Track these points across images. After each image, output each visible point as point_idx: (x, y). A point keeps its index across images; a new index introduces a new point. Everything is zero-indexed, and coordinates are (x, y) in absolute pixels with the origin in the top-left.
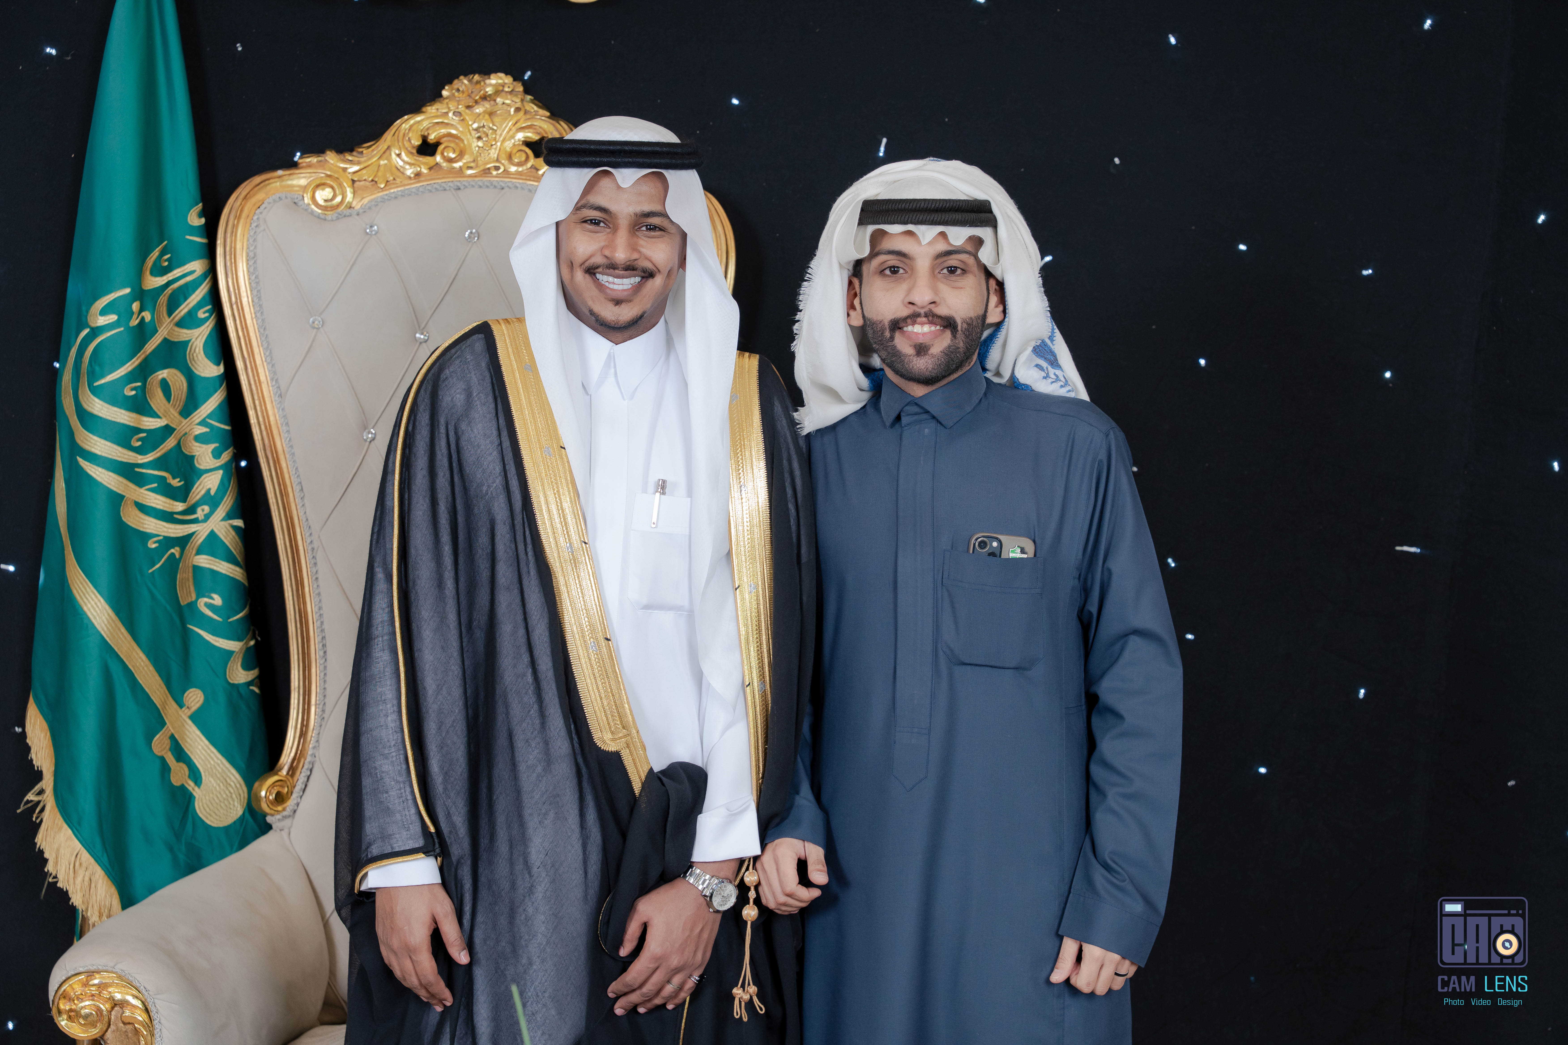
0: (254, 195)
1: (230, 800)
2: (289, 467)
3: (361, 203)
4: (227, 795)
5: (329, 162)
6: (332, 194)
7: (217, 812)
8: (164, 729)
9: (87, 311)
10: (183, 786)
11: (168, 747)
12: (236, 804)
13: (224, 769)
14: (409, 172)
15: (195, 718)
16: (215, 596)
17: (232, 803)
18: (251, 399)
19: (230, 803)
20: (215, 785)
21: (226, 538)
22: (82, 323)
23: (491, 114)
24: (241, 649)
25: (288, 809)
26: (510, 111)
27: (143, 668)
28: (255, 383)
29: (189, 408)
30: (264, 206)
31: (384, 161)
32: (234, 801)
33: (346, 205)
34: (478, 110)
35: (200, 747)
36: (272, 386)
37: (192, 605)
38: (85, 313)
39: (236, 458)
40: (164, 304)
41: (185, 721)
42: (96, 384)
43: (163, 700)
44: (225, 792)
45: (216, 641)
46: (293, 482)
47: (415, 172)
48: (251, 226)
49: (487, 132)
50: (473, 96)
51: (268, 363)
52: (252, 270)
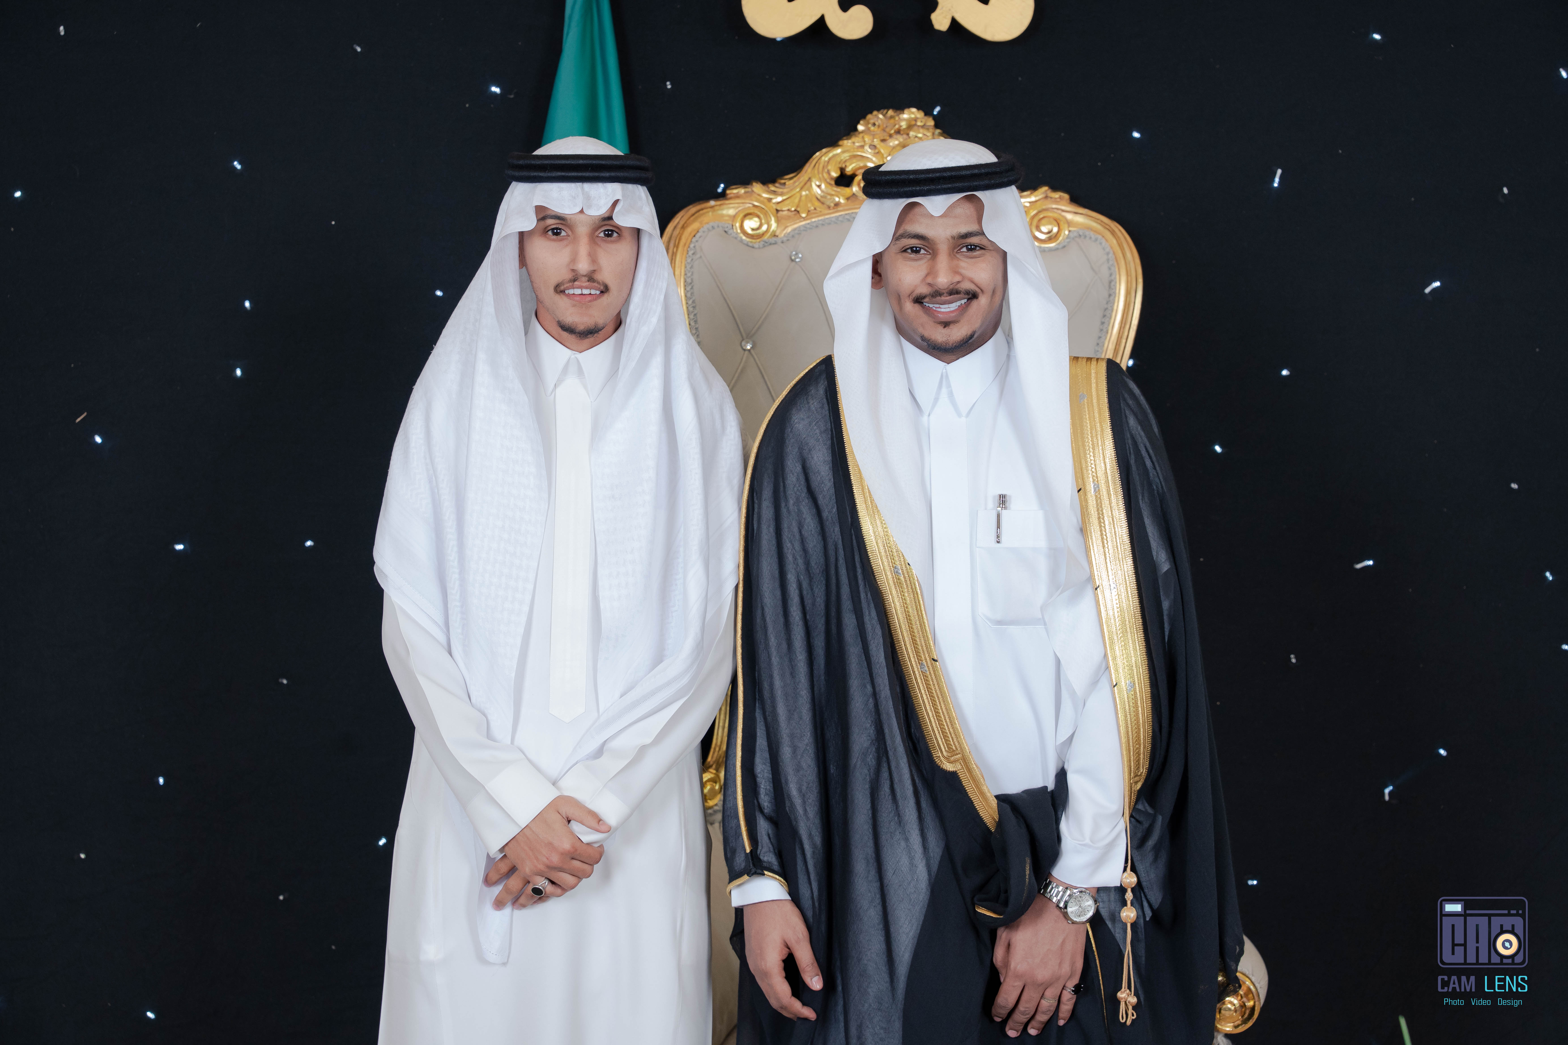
0: (690, 224)
3: (785, 232)
5: (755, 193)
6: (758, 224)
14: (829, 201)
30: (700, 234)
31: (805, 191)
33: (771, 235)
34: (893, 143)
47: (834, 203)
48: (688, 254)
50: (888, 130)
52: (689, 295)
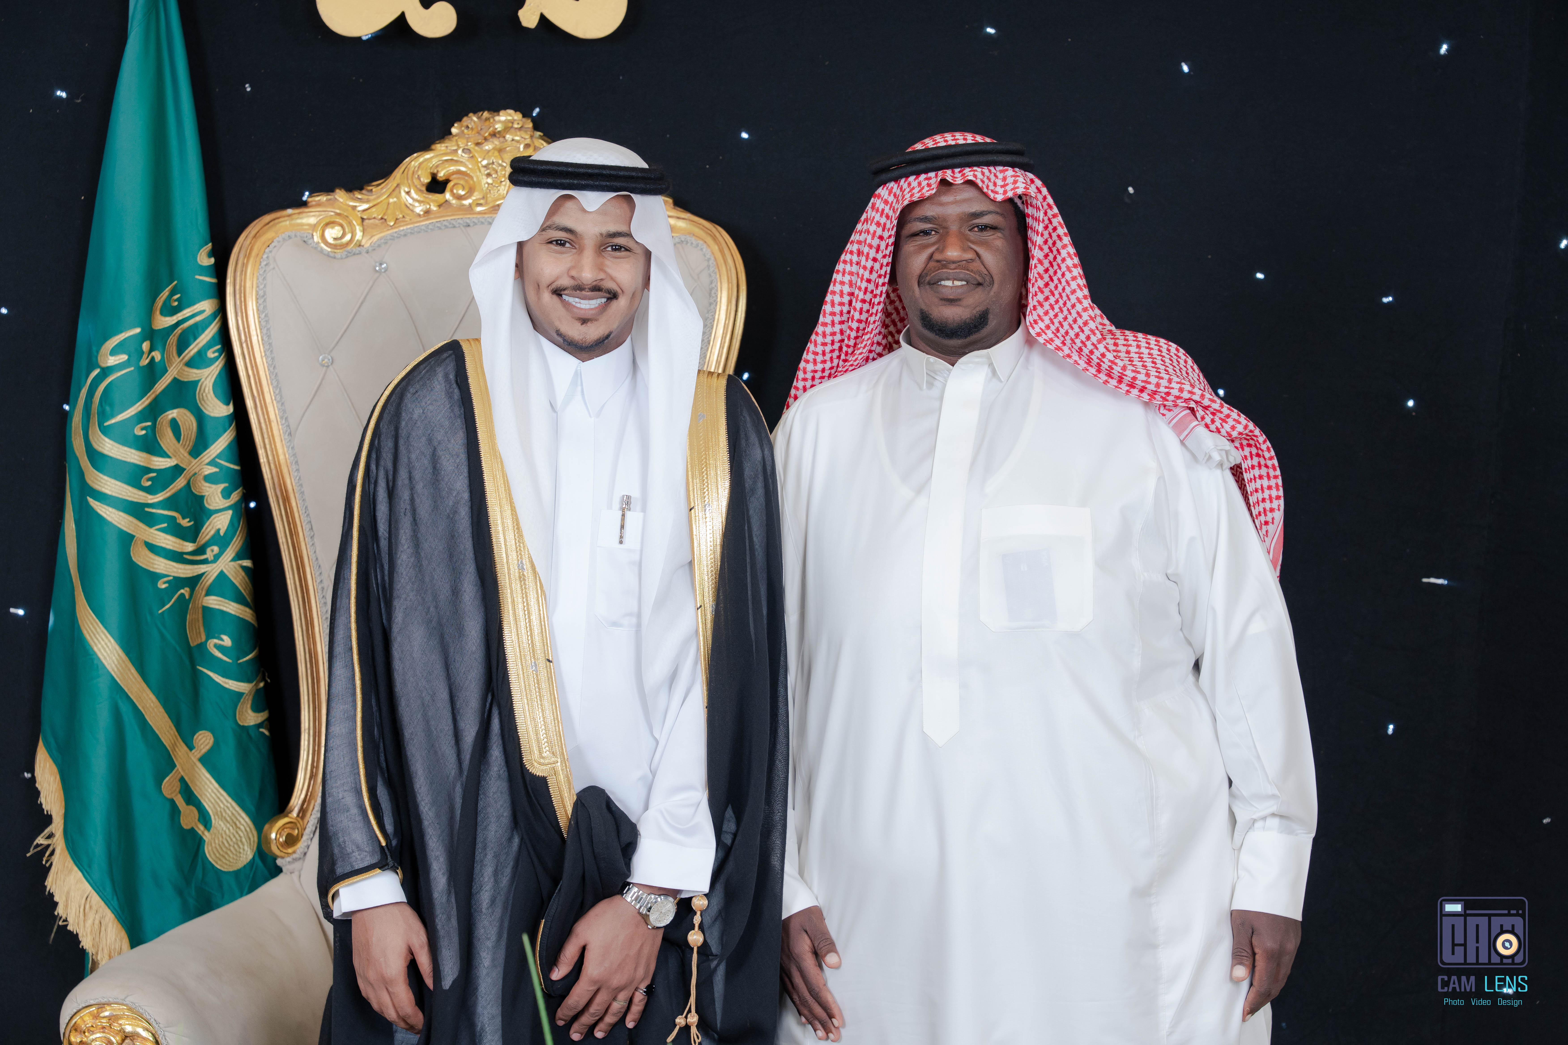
0: (264, 233)
1: (240, 844)
2: (299, 505)
3: (370, 241)
4: (236, 839)
5: (338, 200)
6: (342, 232)
7: (226, 856)
8: (174, 772)
9: (98, 352)
10: (193, 829)
11: (178, 790)
12: (246, 848)
13: (234, 812)
14: (419, 209)
15: (204, 760)
16: (225, 637)
17: (241, 846)
18: (260, 438)
19: (240, 848)
20: (224, 829)
21: (236, 579)
22: (92, 364)
23: (500, 151)
24: (250, 691)
25: (298, 851)
26: (519, 148)
27: (153, 709)
28: (265, 422)
29: (199, 447)
30: (273, 244)
31: (393, 198)
32: (243, 845)
33: (356, 244)
35: (210, 790)
36: (282, 425)
37: (202, 647)
38: (95, 354)
39: (246, 499)
40: (174, 344)
41: (195, 764)
42: (106, 424)
43: (173, 742)
44: (234, 836)
45: (226, 683)
46: (302, 521)
47: (424, 209)
48: (260, 265)
49: (497, 168)
50: (482, 132)
51: (278, 402)
52: (261, 308)
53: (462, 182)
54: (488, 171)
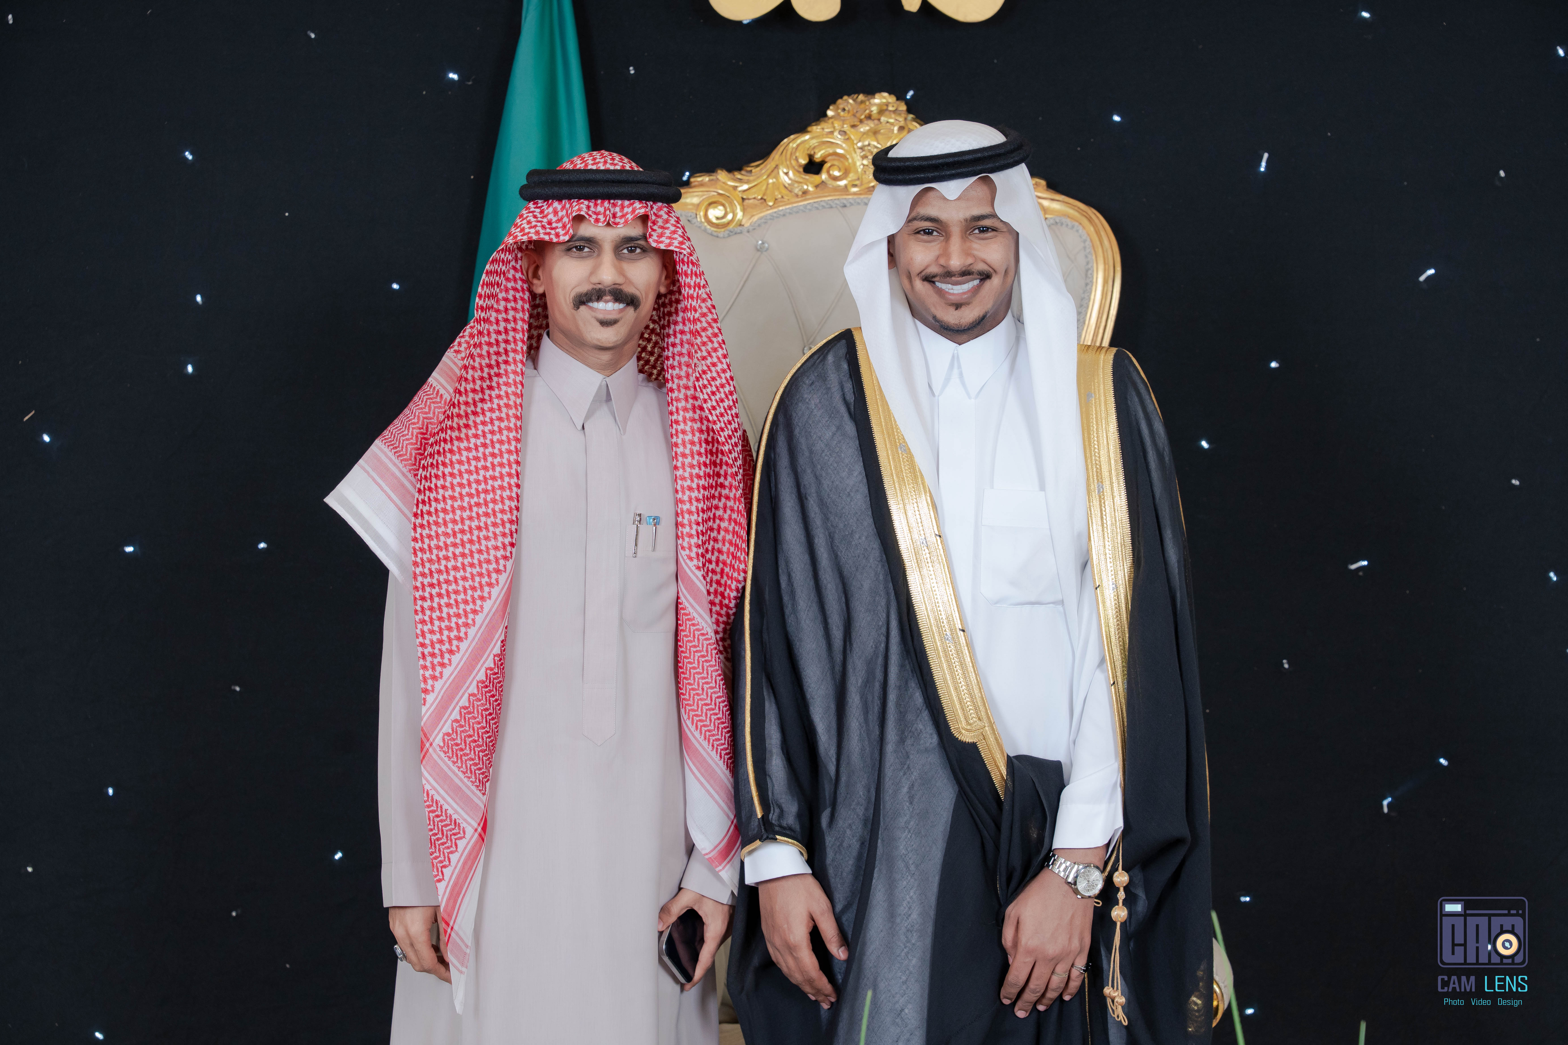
3: (751, 221)
5: (720, 180)
6: (723, 212)
23: (875, 133)
26: (893, 130)
31: (773, 179)
33: (736, 223)
34: (863, 128)
47: (803, 190)
49: (872, 150)
50: (858, 115)
53: (836, 163)
54: (864, 153)
